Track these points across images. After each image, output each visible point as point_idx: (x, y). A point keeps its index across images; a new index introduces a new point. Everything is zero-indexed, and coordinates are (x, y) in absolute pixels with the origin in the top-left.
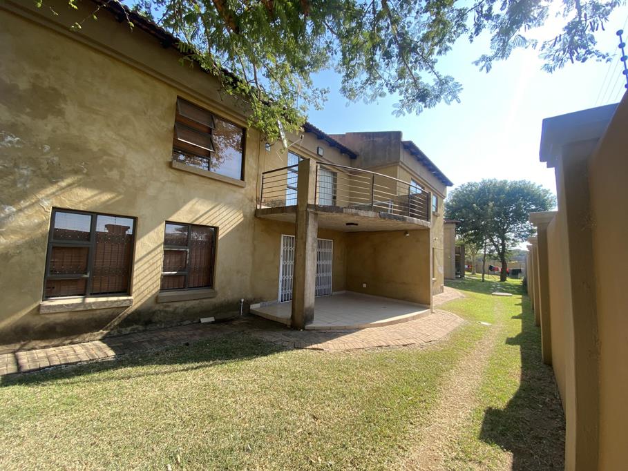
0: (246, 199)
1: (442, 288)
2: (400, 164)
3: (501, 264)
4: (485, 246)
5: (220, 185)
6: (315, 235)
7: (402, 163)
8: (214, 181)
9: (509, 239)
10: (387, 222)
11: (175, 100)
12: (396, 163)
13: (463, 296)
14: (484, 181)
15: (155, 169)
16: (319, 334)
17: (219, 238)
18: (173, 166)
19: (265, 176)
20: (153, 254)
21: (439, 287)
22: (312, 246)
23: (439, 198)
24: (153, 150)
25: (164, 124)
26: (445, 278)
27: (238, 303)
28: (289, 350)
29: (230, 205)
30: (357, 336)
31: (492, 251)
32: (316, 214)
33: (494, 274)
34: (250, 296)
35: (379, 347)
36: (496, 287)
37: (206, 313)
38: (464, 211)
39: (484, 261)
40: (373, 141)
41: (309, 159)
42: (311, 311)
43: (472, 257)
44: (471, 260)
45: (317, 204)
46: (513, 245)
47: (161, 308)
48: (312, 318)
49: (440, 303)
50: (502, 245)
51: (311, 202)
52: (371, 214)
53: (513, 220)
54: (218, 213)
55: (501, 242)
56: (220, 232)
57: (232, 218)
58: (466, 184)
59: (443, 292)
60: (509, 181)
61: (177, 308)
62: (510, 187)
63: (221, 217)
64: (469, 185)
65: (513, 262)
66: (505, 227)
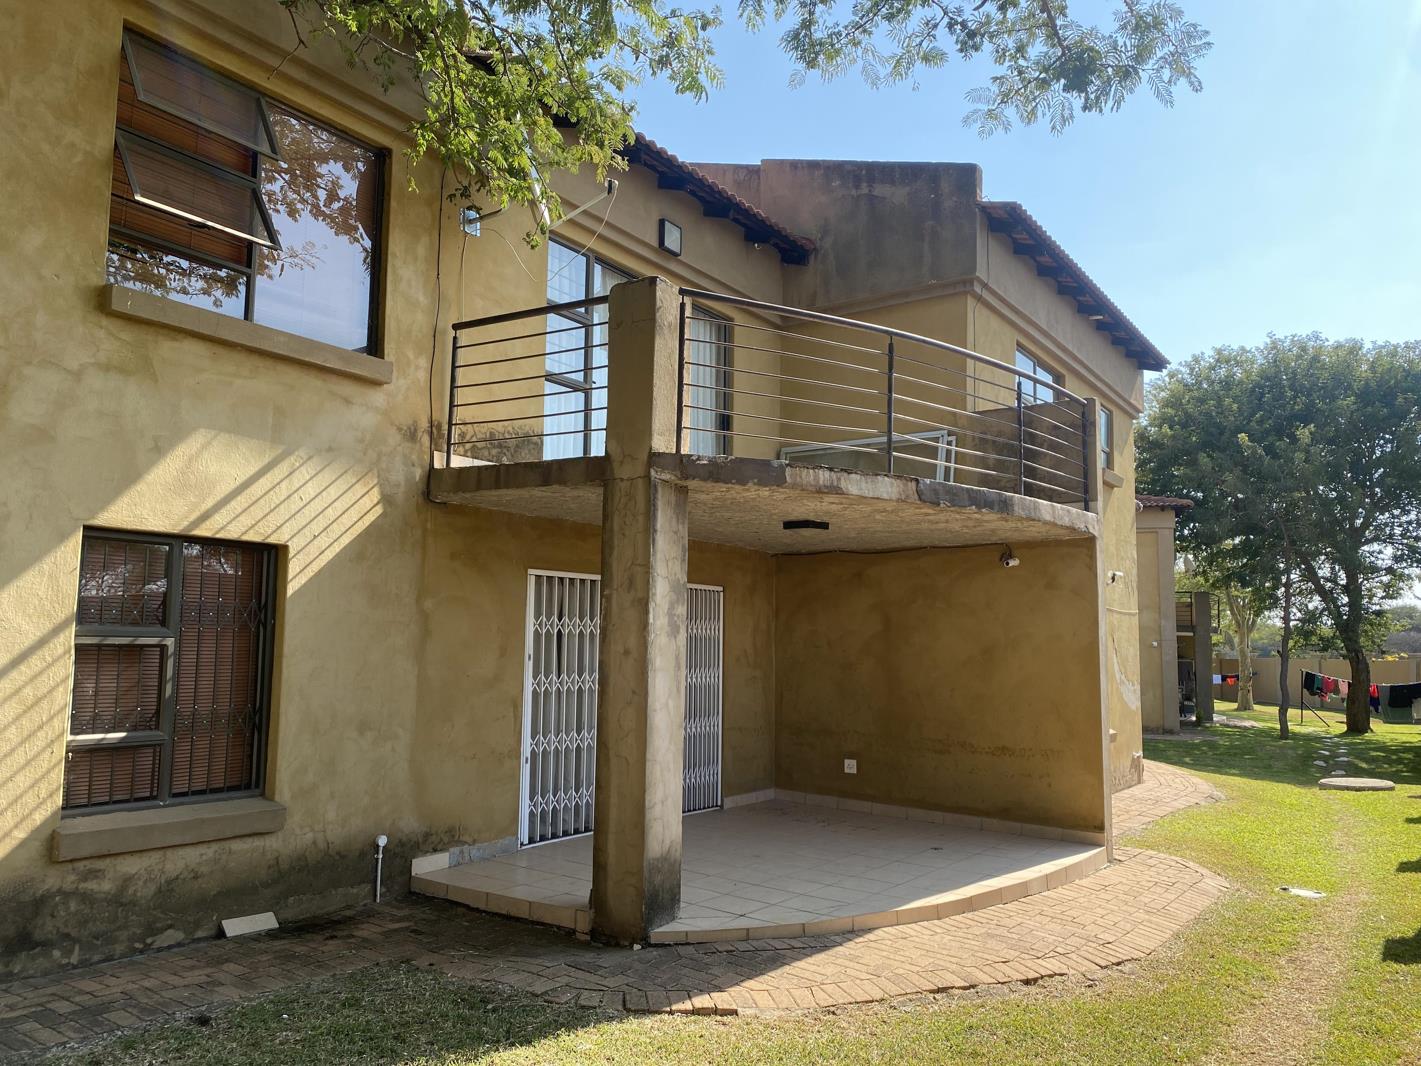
0: (393, 431)
1: (1136, 766)
2: (978, 289)
3: (1346, 666)
4: (1288, 596)
5: (292, 375)
6: (680, 571)
7: (985, 286)
8: (269, 363)
9: (1375, 569)
10: (942, 517)
11: (116, 39)
12: (963, 284)
13: (1217, 793)
14: (1274, 345)
15: (41, 319)
16: (707, 959)
17: (290, 592)
18: (116, 306)
19: (465, 336)
20: (35, 662)
21: (1128, 763)
22: (671, 614)
23: (1118, 416)
24: (33, 240)
25: (73, 135)
26: (1146, 730)
27: (362, 854)
28: (610, 1019)
29: (330, 452)
30: (852, 958)
31: (1311, 617)
32: (682, 491)
33: (1323, 707)
34: (410, 824)
35: (939, 990)
36: (1334, 755)
37: (242, 899)
38: (1203, 459)
39: (1284, 655)
40: (871, 198)
41: (653, 281)
42: (671, 870)
43: (1236, 640)
44: (1235, 654)
45: (685, 450)
46: (1391, 592)
47: (70, 881)
48: (674, 899)
49: (1136, 824)
50: (1346, 589)
51: (662, 443)
52: (887, 488)
53: (1387, 492)
54: (284, 490)
55: (1343, 579)
56: (293, 568)
57: (340, 506)
58: (1209, 356)
59: (1139, 782)
60: (1368, 345)
61: (128, 880)
62: (1373, 367)
63: (295, 504)
64: (1222, 358)
65: (1390, 658)
66: (1359, 522)
